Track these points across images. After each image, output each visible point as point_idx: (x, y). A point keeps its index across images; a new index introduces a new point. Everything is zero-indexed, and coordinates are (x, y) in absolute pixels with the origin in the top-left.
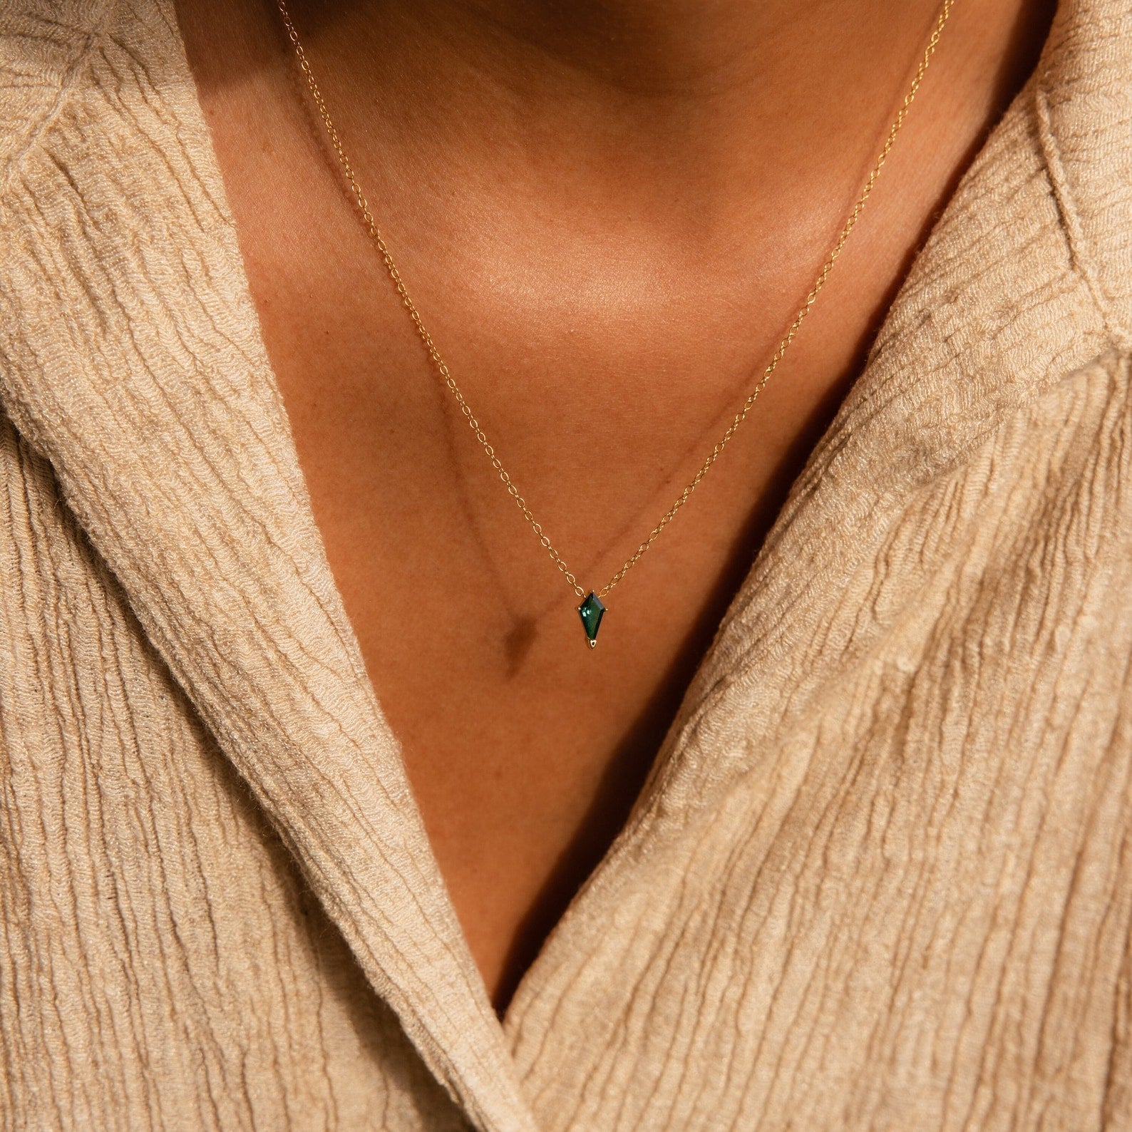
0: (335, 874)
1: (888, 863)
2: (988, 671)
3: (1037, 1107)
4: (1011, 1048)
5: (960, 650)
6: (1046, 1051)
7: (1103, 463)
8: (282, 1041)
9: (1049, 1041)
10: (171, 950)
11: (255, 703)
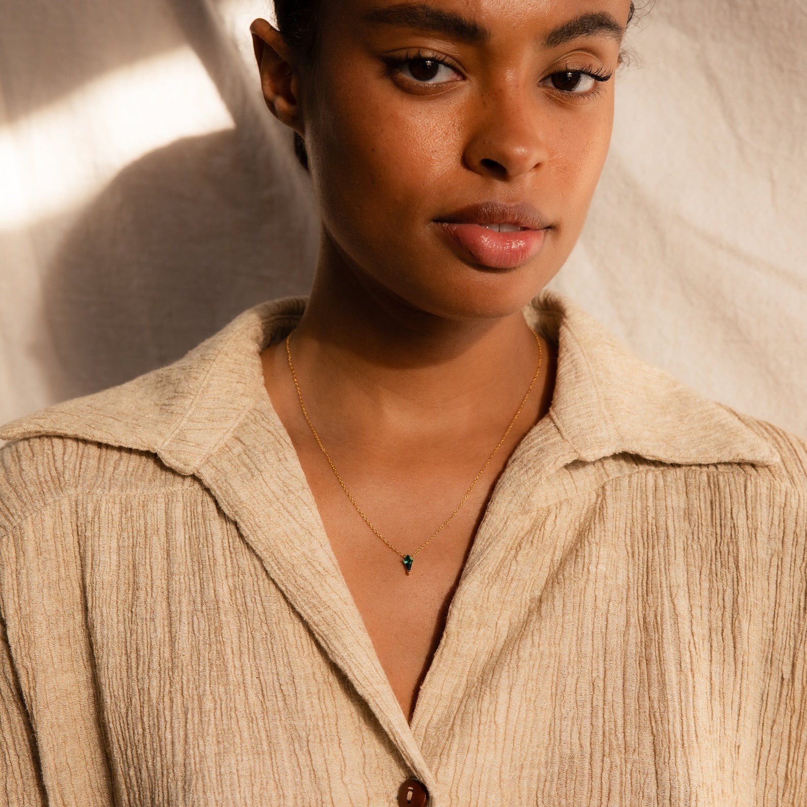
0: (341, 649)
1: (542, 654)
2: (567, 582)
3: (629, 766)
4: (615, 742)
5: (556, 580)
6: (628, 744)
7: (597, 515)
8: (323, 733)
9: (628, 739)
10: (279, 695)
11: (310, 588)
